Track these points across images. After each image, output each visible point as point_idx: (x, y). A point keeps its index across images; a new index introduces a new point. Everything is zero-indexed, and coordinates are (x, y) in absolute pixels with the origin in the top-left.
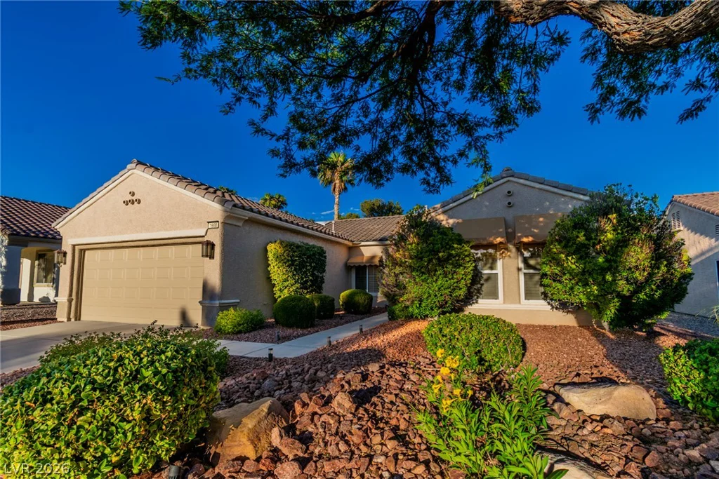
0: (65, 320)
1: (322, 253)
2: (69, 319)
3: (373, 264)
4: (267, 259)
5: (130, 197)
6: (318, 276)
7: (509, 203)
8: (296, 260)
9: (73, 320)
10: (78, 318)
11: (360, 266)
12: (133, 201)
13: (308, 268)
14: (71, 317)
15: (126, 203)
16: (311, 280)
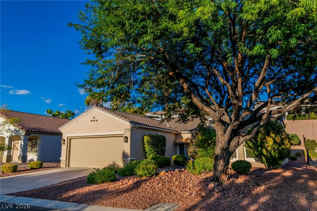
0: (65, 167)
1: (164, 138)
2: (66, 166)
3: (187, 143)
4: (144, 142)
5: (93, 119)
6: (163, 149)
8: (155, 142)
9: (67, 167)
10: (69, 166)
11: (181, 143)
12: (94, 120)
13: (160, 145)
14: (67, 166)
15: (91, 121)
16: (160, 151)
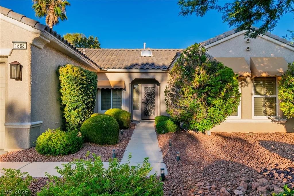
7: (248, 48)
